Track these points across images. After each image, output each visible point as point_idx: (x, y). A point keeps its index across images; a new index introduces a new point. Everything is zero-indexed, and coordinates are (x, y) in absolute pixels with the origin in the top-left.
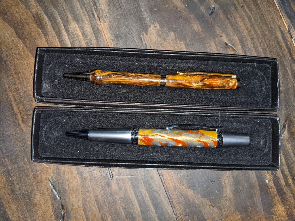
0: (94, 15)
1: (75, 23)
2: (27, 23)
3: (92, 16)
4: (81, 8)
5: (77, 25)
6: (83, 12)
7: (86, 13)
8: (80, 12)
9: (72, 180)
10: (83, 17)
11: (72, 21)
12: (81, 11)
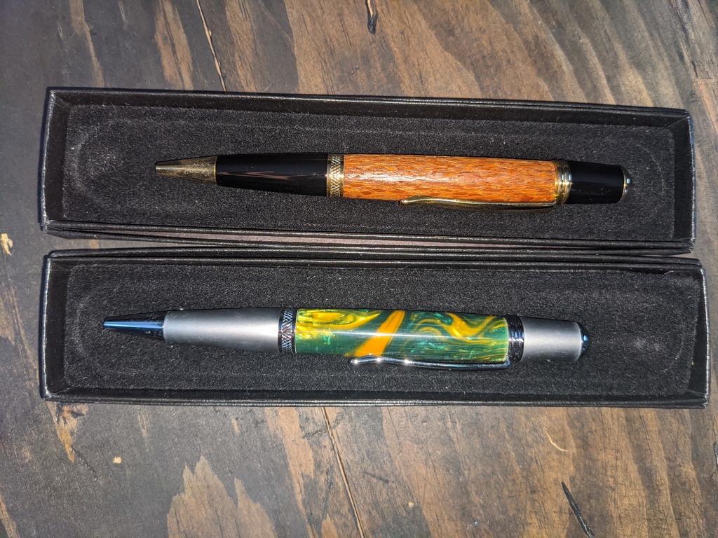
0: (681, 57)
1: (636, 72)
2: (509, 61)
3: (677, 58)
4: (651, 35)
5: (640, 79)
6: (656, 46)
7: (662, 50)
8: (647, 46)
9: (623, 488)
10: (656, 60)
11: (627, 67)
12: (650, 43)
